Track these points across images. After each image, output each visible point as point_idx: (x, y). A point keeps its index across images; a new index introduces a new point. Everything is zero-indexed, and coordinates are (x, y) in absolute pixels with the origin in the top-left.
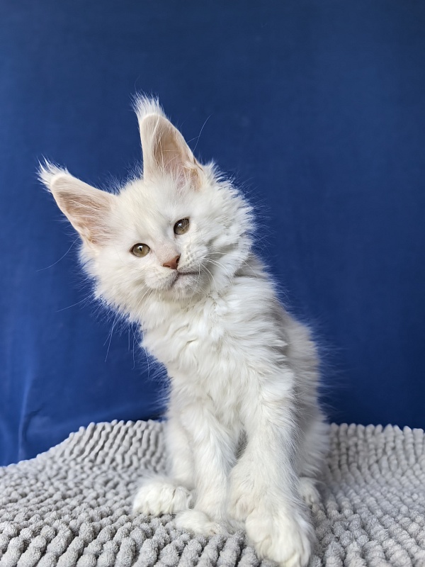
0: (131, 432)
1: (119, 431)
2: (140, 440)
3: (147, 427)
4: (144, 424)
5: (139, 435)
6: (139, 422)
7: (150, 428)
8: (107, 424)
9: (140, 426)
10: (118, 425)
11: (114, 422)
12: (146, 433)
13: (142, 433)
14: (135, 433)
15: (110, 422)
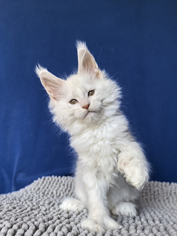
0: (60, 181)
1: (55, 181)
2: (64, 185)
3: (67, 179)
4: (66, 178)
5: (63, 182)
6: (63, 177)
7: (69, 179)
8: (50, 178)
9: (64, 179)
10: (54, 178)
11: (53, 176)
12: (67, 182)
13: (65, 181)
14: (62, 182)
15: (51, 176)
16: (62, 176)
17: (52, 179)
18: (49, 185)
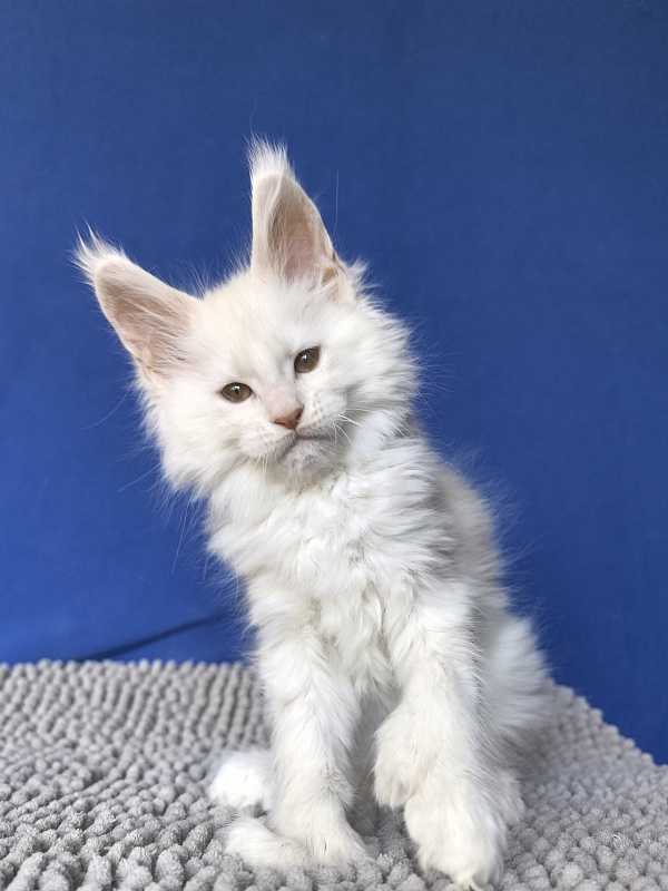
0: (72, 680)
1: (50, 680)
2: (88, 695)
3: (103, 672)
4: (97, 667)
5: (87, 684)
6: (88, 664)
7: (108, 673)
8: (30, 669)
9: (90, 671)
10: (50, 669)
11: (43, 664)
12: (100, 681)
13: (93, 681)
14: (80, 683)
15: (35, 661)
16: (80, 661)
17: (39, 673)
18: (24, 697)
